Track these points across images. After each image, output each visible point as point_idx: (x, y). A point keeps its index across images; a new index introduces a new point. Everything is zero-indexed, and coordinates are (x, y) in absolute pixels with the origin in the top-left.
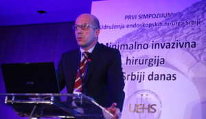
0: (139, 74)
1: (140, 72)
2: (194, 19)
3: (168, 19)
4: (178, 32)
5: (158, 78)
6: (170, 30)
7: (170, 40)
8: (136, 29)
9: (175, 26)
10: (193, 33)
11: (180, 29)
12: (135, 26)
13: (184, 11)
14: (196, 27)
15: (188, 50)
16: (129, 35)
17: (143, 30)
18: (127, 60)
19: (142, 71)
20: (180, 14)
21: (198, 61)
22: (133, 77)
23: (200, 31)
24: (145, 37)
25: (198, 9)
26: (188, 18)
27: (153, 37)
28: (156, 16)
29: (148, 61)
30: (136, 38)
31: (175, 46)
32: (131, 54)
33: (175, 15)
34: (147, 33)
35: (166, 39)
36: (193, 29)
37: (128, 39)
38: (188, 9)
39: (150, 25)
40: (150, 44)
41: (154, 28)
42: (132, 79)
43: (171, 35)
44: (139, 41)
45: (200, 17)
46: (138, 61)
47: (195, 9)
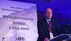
0: (18, 27)
1: (18, 26)
2: (32, 12)
3: (25, 10)
4: (28, 15)
5: (24, 29)
6: (26, 14)
7: (26, 17)
8: (15, 12)
9: (27, 13)
10: (32, 16)
11: (29, 14)
12: (14, 11)
13: (29, 8)
14: (33, 14)
15: (31, 21)
16: (13, 14)
17: (17, 13)
18: (13, 22)
19: (19, 26)
20: (28, 9)
21: (35, 25)
22: (16, 28)
23: (34, 15)
24: (18, 15)
25: (33, 9)
26: (30, 11)
27: (21, 16)
28: (21, 9)
29: (20, 23)
30: (15, 15)
31: (28, 19)
32: (14, 20)
33: (27, 9)
34: (19, 14)
35: (25, 16)
36: (32, 15)
37: (13, 15)
38: (30, 8)
39: (19, 11)
40: (20, 17)
41: (21, 12)
42: (16, 29)
43: (26, 16)
44: (17, 16)
45: (34, 11)
46: (17, 23)
47: (32, 8)
